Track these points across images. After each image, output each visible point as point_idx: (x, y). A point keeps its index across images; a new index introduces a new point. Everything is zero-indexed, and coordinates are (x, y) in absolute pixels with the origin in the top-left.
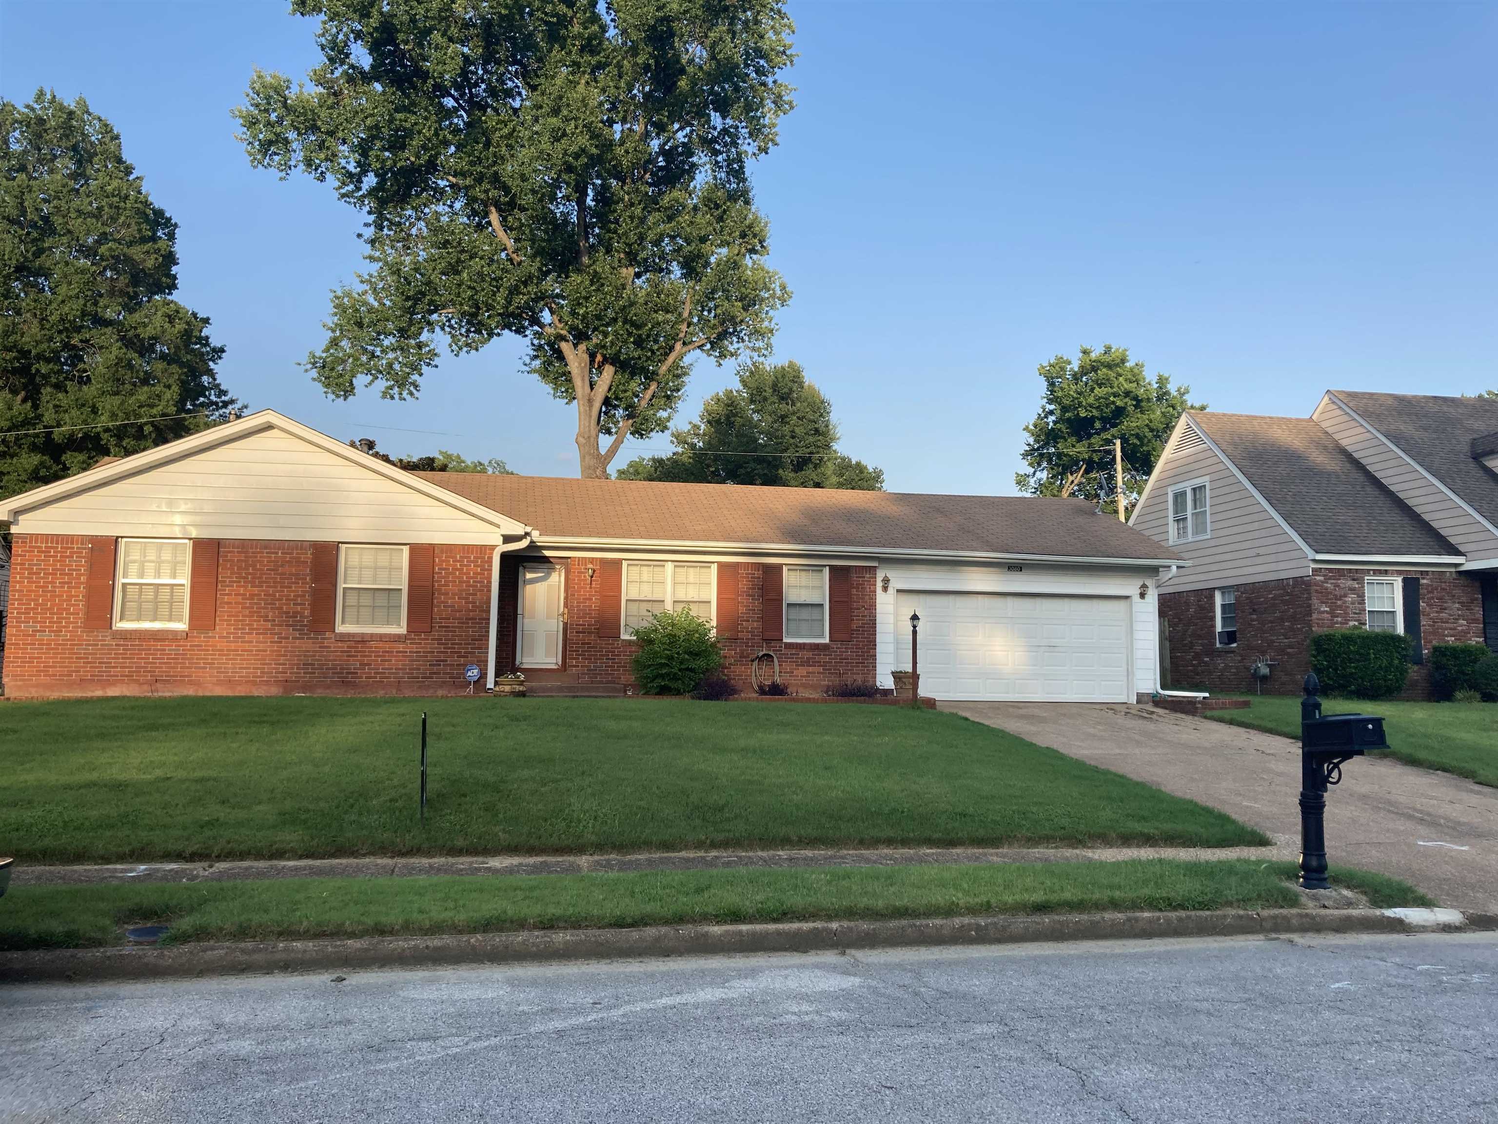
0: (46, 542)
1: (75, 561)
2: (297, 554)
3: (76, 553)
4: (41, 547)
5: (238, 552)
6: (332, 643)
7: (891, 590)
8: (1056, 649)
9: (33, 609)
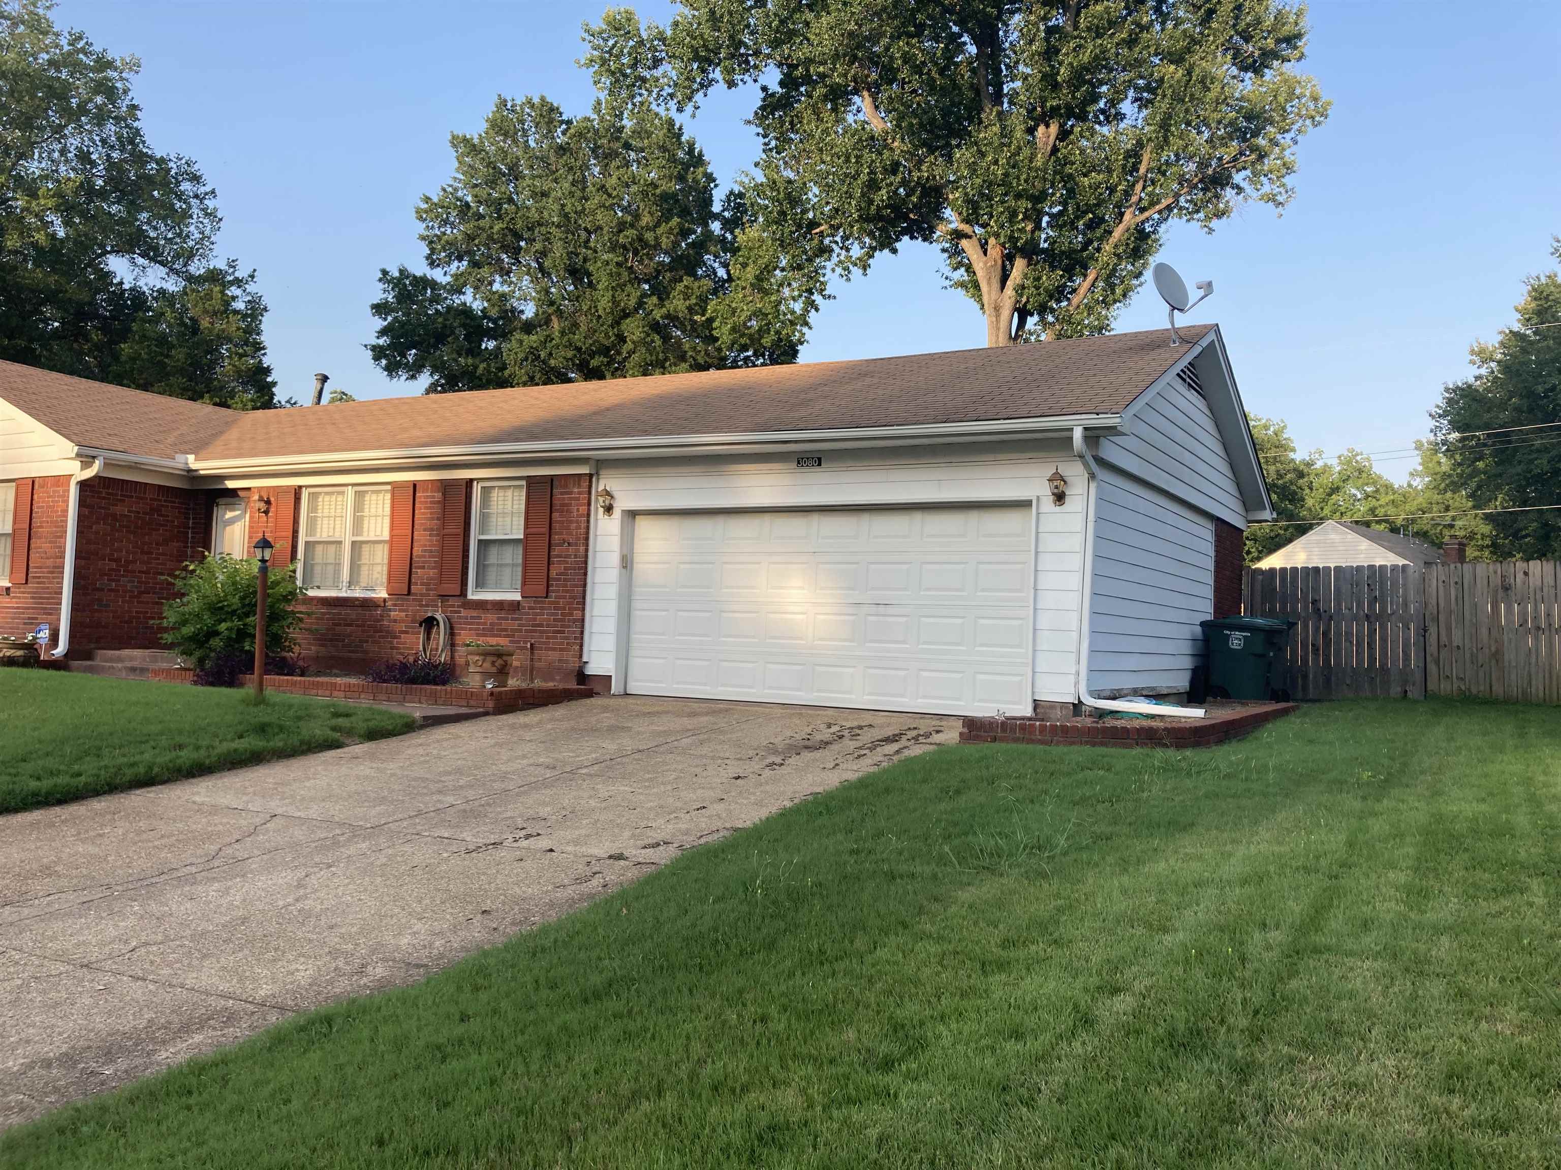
7: (617, 513)
8: (890, 610)
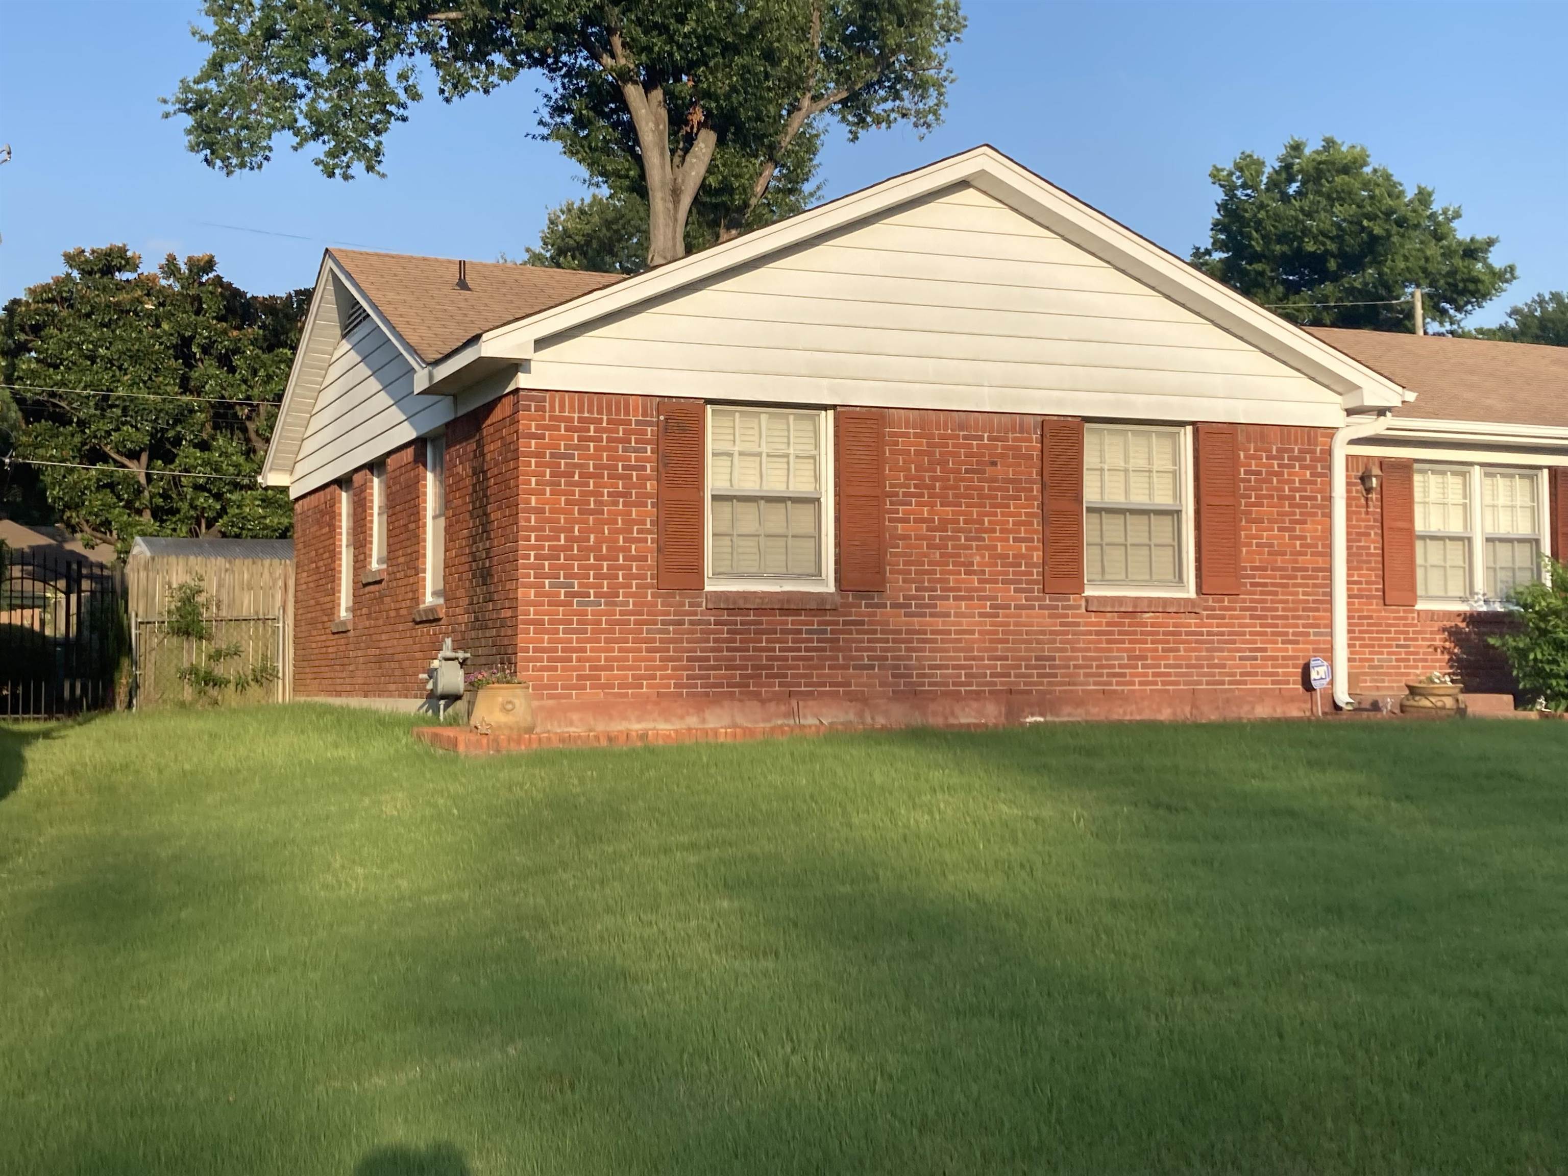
0: (581, 411)
1: (635, 450)
2: (1014, 440)
3: (635, 432)
4: (571, 419)
5: (916, 435)
6: (1080, 616)
9: (565, 548)
